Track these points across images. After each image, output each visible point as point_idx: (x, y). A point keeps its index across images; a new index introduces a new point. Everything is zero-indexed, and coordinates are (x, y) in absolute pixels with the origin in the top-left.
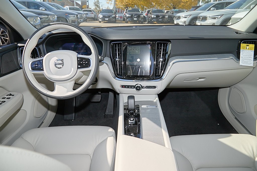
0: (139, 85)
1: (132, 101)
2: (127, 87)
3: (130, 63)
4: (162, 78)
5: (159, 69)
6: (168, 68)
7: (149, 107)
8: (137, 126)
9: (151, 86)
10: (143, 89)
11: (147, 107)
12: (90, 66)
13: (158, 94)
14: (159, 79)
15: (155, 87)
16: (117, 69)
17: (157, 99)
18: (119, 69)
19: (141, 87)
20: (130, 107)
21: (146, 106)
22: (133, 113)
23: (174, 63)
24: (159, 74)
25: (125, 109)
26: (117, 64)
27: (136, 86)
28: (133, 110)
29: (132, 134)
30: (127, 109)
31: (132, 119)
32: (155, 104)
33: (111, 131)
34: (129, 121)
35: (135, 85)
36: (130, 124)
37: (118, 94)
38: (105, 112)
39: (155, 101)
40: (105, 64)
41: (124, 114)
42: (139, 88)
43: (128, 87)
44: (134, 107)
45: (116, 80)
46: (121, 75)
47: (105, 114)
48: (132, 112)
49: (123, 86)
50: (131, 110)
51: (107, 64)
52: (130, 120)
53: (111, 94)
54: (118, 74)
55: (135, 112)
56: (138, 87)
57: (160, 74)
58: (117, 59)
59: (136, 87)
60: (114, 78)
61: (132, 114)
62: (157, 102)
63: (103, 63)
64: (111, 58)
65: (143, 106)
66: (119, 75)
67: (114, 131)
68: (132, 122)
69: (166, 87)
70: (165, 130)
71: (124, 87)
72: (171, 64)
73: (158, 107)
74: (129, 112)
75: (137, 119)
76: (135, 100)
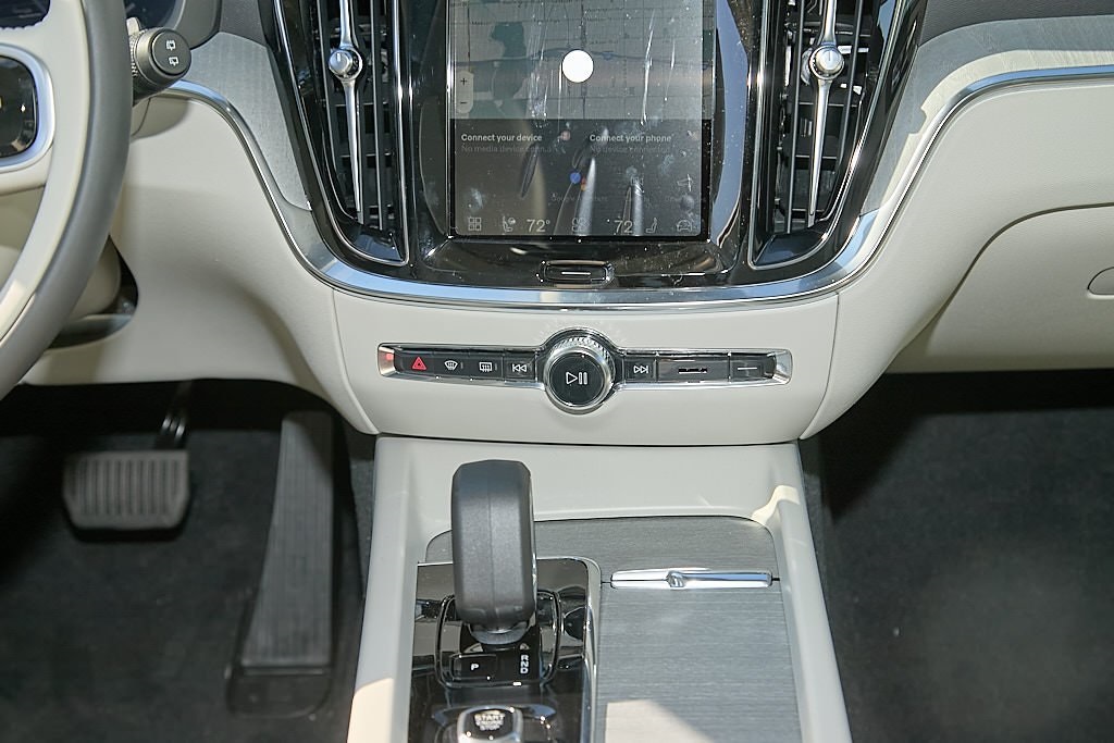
0: (586, 346)
1: (498, 522)
2: (451, 365)
4: (840, 260)
5: (804, 165)
6: (908, 150)
7: (691, 584)
9: (723, 356)
10: (628, 391)
11: (665, 586)
12: (29, 140)
13: (802, 445)
15: (762, 365)
16: (347, 163)
17: (788, 493)
18: (369, 163)
19: (604, 363)
20: (474, 591)
21: (663, 574)
22: (513, 653)
23: (966, 97)
24: (803, 215)
25: (429, 610)
26: (342, 114)
27: (557, 352)
28: (512, 620)
31: (492, 719)
32: (761, 553)
34: (465, 739)
35: (537, 342)
37: (366, 446)
38: (239, 649)
39: (762, 516)
41: (416, 661)
42: (583, 379)
43: (469, 363)
44: (518, 588)
45: (328, 289)
46: (392, 233)
47: (239, 670)
48: (500, 637)
49: (414, 361)
50: (490, 621)
51: (232, 116)
52: (473, 729)
53: (292, 442)
54: (349, 227)
55: (532, 637)
56: (573, 362)
57: (818, 215)
58: (340, 61)
59: (548, 367)
60: (314, 267)
62: (779, 533)
64: (272, 41)
65: (624, 579)
66: (369, 229)
69: (890, 366)
71: (419, 364)
72: (936, 103)
73: (788, 588)
74: (467, 640)
75: (549, 719)
76: (539, 514)
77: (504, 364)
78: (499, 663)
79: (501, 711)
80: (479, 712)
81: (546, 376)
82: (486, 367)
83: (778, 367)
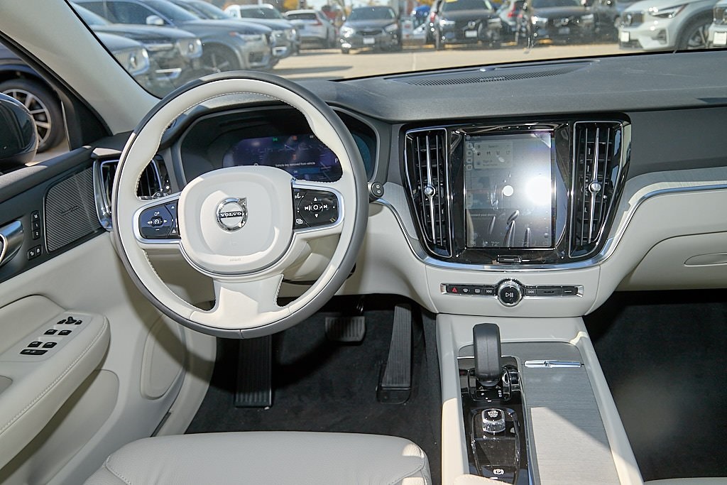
0: (511, 284)
1: (487, 345)
2: (466, 290)
3: (476, 201)
4: (602, 253)
5: (587, 222)
6: (624, 217)
7: (552, 366)
8: (516, 440)
9: (559, 287)
10: (527, 298)
11: (544, 366)
13: (584, 317)
14: (589, 262)
15: (572, 291)
16: (430, 224)
17: (583, 334)
18: (437, 224)
19: (519, 289)
20: (482, 366)
21: (542, 362)
23: (643, 199)
24: (587, 239)
25: (462, 373)
26: (428, 208)
27: (502, 287)
28: (493, 378)
29: (499, 470)
30: (473, 373)
31: (494, 413)
32: (576, 355)
33: (412, 455)
34: (485, 421)
35: (495, 283)
36: (487, 434)
38: (380, 381)
39: (574, 342)
40: (385, 208)
42: (512, 295)
43: (471, 289)
44: (497, 366)
45: (424, 265)
46: (446, 247)
47: (380, 388)
48: (489, 384)
49: (452, 289)
50: (485, 379)
51: (392, 208)
52: (488, 417)
53: (402, 316)
54: (431, 245)
56: (507, 289)
57: (592, 239)
58: (429, 191)
59: (499, 291)
60: (421, 258)
61: (492, 392)
62: (582, 348)
63: (382, 205)
64: (405, 184)
65: (529, 364)
66: (438, 246)
67: (423, 455)
68: (494, 423)
69: (617, 288)
70: (624, 457)
71: (455, 290)
72: (633, 201)
73: (589, 368)
74: (478, 384)
75: (512, 414)
76: (502, 341)
77: (484, 290)
79: (497, 411)
80: (489, 411)
81: (499, 294)
82: (477, 291)
83: (579, 291)
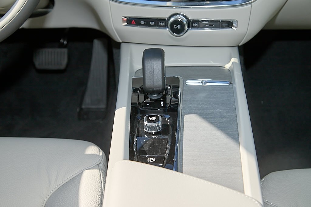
0: (180, 18)
1: (155, 66)
2: (142, 23)
7: (208, 84)
8: (169, 137)
9: (218, 21)
10: (192, 31)
11: (201, 84)
13: (240, 48)
15: (229, 24)
17: (235, 60)
19: (185, 23)
20: (149, 84)
21: (200, 81)
22: (159, 101)
25: (135, 91)
27: (172, 20)
28: (158, 92)
30: (142, 90)
31: (153, 118)
32: (228, 76)
33: (93, 153)
35: (166, 16)
37: (118, 45)
38: (81, 104)
39: (228, 66)
41: (132, 104)
42: (179, 27)
43: (147, 22)
44: (160, 83)
47: (81, 109)
48: (155, 97)
49: (132, 21)
50: (153, 92)
52: (148, 120)
53: (98, 46)
55: (164, 97)
56: (176, 22)
59: (169, 23)
62: (233, 71)
65: (190, 82)
68: (153, 125)
70: (247, 149)
71: (133, 22)
73: (235, 86)
74: (146, 98)
75: (169, 118)
76: (167, 64)
77: (157, 22)
78: (155, 104)
80: (150, 116)
81: (169, 26)
82: (152, 23)
83: (234, 24)
